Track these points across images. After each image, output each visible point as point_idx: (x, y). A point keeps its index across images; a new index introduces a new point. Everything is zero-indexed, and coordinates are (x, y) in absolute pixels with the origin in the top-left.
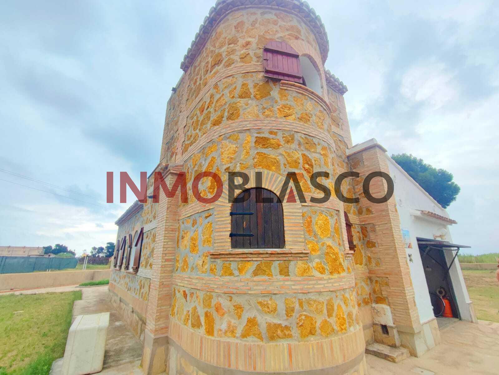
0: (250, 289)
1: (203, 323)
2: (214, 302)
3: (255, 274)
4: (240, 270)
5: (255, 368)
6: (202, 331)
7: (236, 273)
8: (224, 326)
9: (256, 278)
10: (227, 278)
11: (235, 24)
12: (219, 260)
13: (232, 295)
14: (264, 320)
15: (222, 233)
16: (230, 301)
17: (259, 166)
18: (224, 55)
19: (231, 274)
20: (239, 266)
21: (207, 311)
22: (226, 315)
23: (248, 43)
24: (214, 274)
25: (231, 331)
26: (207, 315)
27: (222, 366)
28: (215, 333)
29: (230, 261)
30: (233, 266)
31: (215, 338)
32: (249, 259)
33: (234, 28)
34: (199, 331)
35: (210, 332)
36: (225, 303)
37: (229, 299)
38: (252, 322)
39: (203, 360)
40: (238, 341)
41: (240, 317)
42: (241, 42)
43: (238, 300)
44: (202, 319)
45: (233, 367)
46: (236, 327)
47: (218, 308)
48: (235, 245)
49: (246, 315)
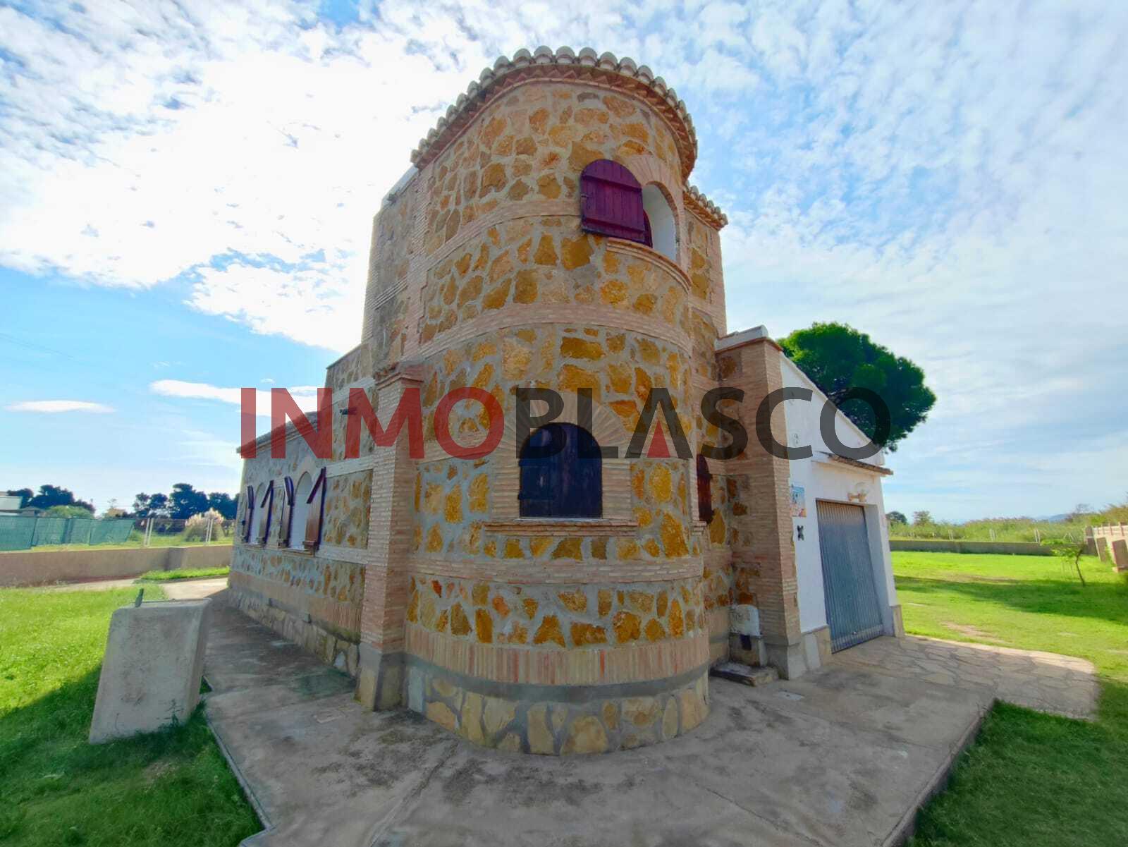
0: (549, 577)
1: (473, 627)
2: (491, 596)
3: (556, 555)
4: (534, 550)
5: (553, 682)
6: (472, 637)
7: (528, 553)
8: (508, 629)
9: (559, 561)
10: (513, 562)
11: (530, 112)
12: (500, 533)
13: (521, 586)
14: (567, 620)
15: (506, 494)
16: (518, 593)
17: (567, 388)
18: (509, 172)
19: (519, 554)
20: (532, 544)
21: (480, 610)
22: (510, 614)
23: (553, 158)
24: (492, 555)
25: (519, 635)
26: (479, 614)
27: (505, 681)
28: (494, 638)
29: (518, 536)
30: (523, 544)
31: (495, 644)
32: (547, 534)
33: (528, 121)
34: (467, 637)
35: (486, 636)
36: (509, 597)
37: (516, 590)
38: (550, 622)
39: (475, 675)
40: (529, 647)
41: (531, 616)
42: (542, 151)
43: (528, 592)
44: (472, 621)
45: (521, 680)
46: (527, 630)
47: (498, 604)
48: (525, 511)
49: (540, 616)
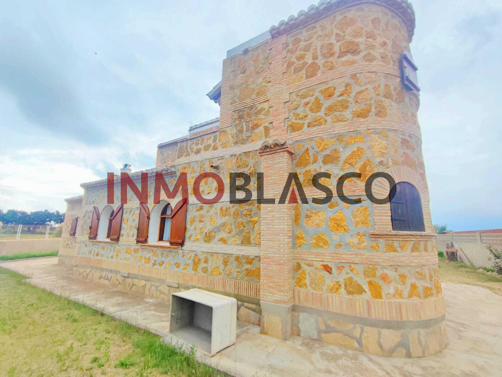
0: (412, 262)
1: (367, 290)
2: (379, 273)
3: (413, 250)
4: (401, 248)
5: (420, 318)
7: (399, 249)
8: (392, 291)
9: (414, 254)
10: (392, 254)
11: (372, 17)
12: (381, 239)
13: (398, 267)
14: (420, 284)
15: (383, 218)
16: (396, 271)
17: (405, 164)
18: (362, 46)
19: (395, 251)
20: (401, 245)
21: (371, 281)
22: (393, 282)
23: (385, 44)
24: (377, 251)
25: (398, 293)
27: (395, 320)
28: (384, 296)
29: (393, 240)
30: (396, 244)
31: (384, 299)
32: (409, 239)
33: (370, 22)
34: (362, 296)
35: (377, 294)
36: (391, 273)
38: (413, 286)
39: (373, 317)
40: (407, 301)
41: (404, 283)
42: (380, 40)
43: (402, 271)
44: (366, 287)
45: (405, 319)
46: (403, 291)
47: (384, 278)
48: (394, 227)
49: (409, 282)
